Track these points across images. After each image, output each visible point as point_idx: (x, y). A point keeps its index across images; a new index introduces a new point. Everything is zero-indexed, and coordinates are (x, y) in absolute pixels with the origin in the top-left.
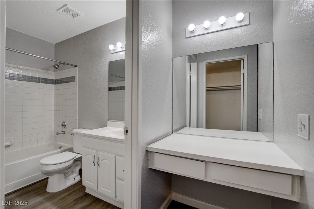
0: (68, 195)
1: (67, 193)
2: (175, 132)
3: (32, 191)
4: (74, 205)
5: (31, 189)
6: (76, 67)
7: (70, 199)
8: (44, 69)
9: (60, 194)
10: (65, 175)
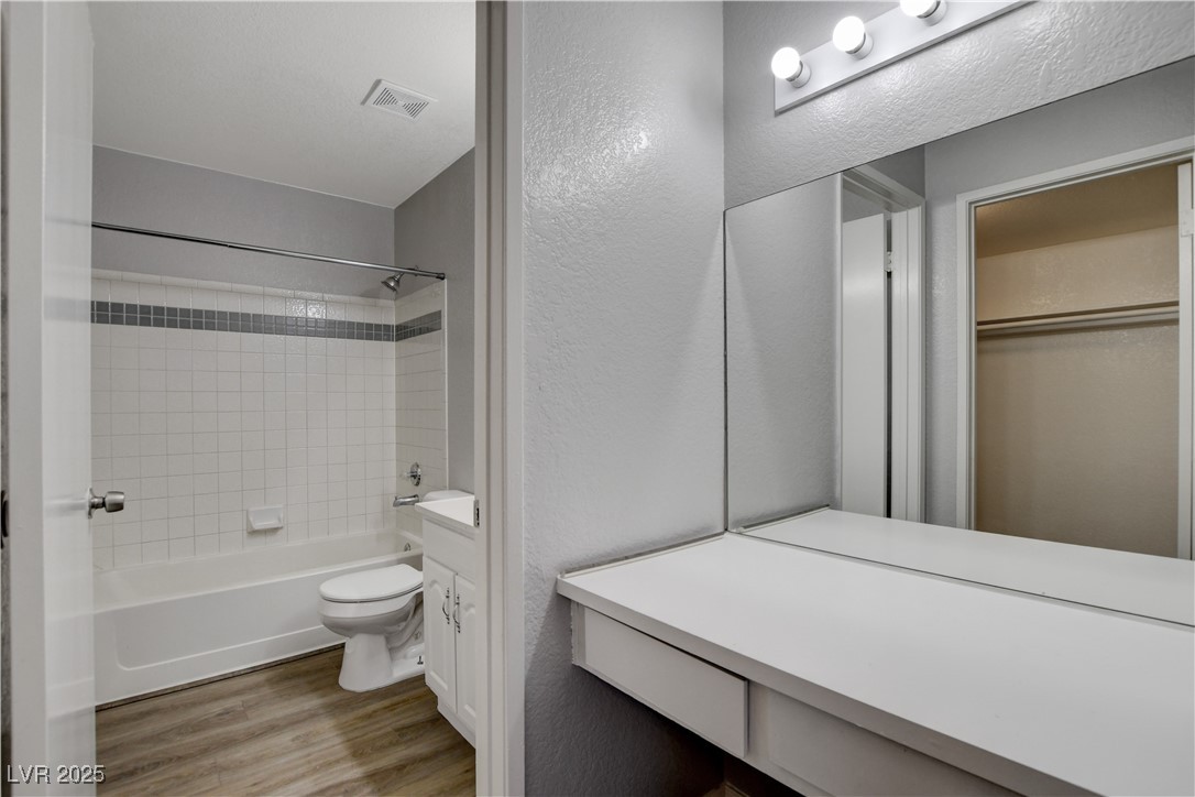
0: (385, 708)
1: (386, 703)
2: (742, 530)
3: (307, 673)
4: (392, 744)
5: (304, 668)
6: (443, 279)
7: (387, 722)
8: (362, 296)
9: (368, 698)
10: (388, 640)
